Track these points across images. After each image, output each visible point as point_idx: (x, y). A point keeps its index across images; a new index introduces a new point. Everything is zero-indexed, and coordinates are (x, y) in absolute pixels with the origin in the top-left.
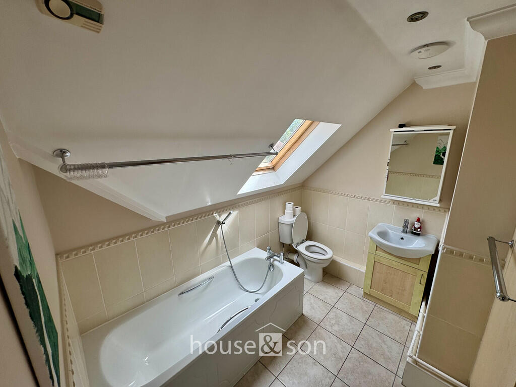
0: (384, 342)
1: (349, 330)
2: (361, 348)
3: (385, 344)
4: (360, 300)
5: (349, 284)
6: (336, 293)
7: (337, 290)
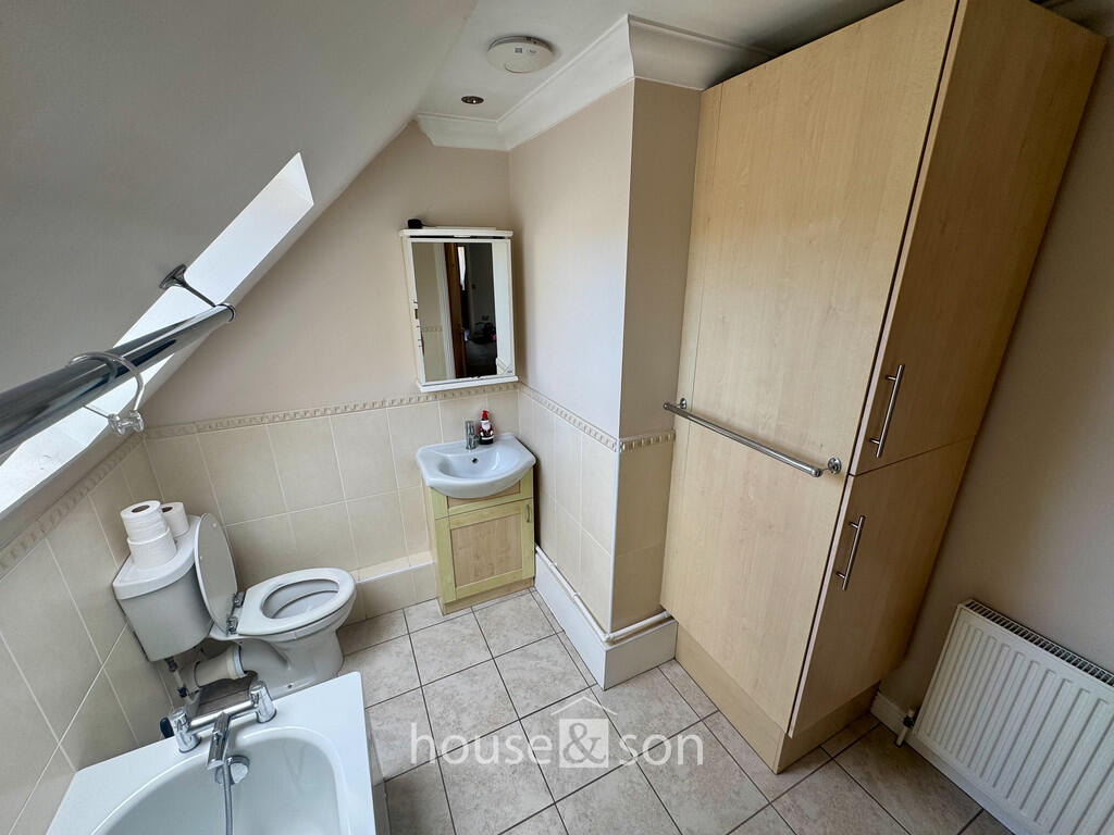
0: (536, 657)
1: (486, 698)
2: (528, 705)
3: (542, 658)
4: (446, 625)
5: (399, 614)
6: (398, 654)
7: (394, 648)
